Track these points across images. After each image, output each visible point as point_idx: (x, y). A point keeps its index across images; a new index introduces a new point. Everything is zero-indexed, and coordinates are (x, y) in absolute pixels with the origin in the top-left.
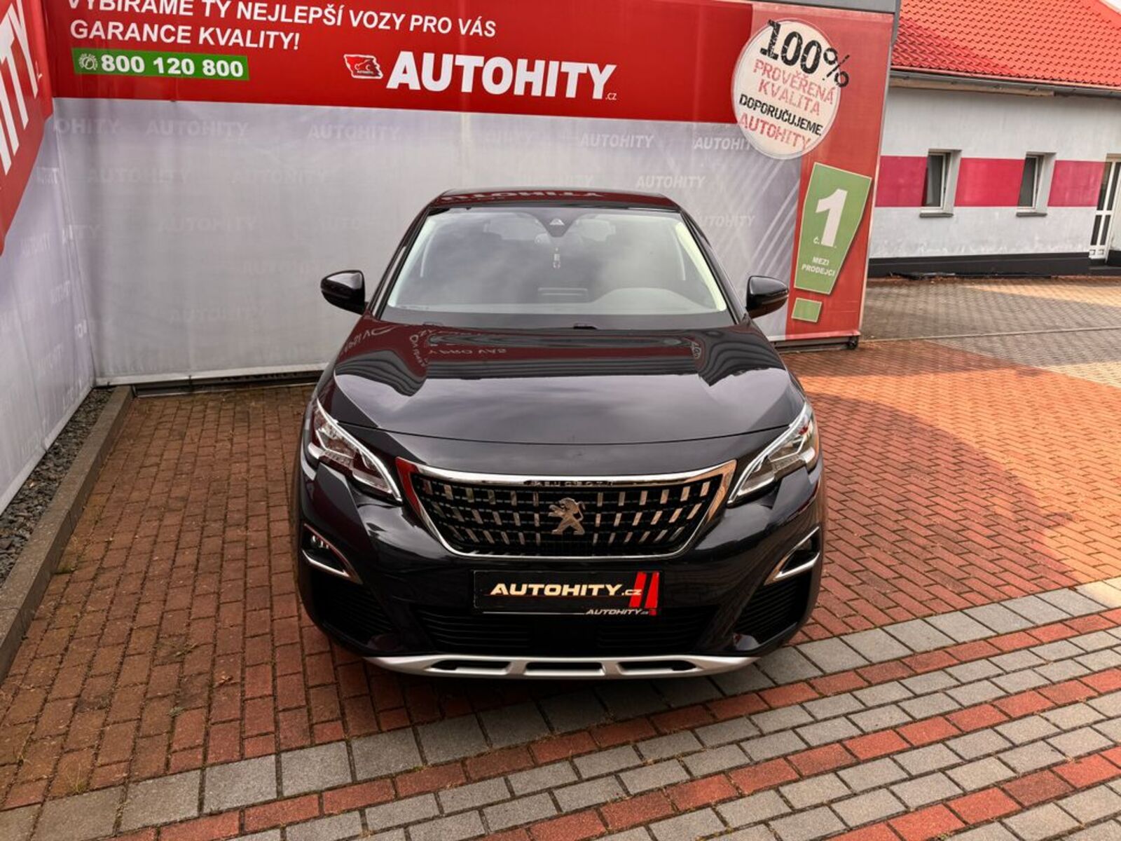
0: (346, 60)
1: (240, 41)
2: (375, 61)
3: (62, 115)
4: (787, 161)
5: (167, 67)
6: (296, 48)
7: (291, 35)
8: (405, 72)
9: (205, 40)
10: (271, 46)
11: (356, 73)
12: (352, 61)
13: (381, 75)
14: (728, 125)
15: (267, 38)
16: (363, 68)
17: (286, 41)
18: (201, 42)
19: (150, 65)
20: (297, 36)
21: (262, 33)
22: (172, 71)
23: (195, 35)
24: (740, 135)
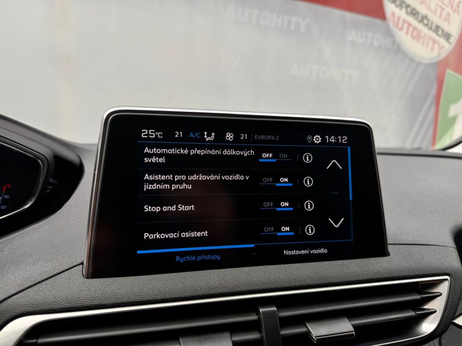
4: (427, 65)
14: (378, 21)
24: (389, 33)
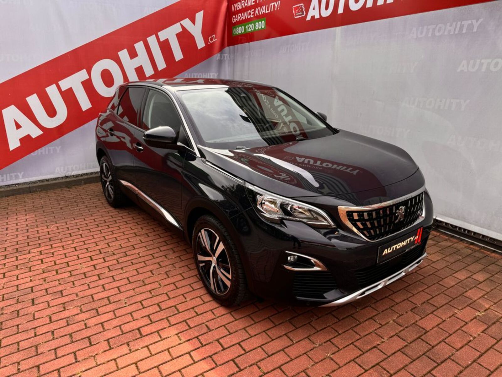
0: (293, 9)
1: (264, 11)
2: (303, 7)
3: (229, 53)
5: (248, 28)
6: (279, 9)
7: (278, 2)
8: (314, 9)
9: (257, 13)
10: (272, 10)
11: (296, 16)
12: (296, 9)
13: (305, 13)
15: (271, 6)
16: (298, 12)
17: (276, 6)
18: (256, 15)
19: (245, 29)
20: (280, 1)
21: (270, 5)
22: (250, 30)
23: (254, 11)
